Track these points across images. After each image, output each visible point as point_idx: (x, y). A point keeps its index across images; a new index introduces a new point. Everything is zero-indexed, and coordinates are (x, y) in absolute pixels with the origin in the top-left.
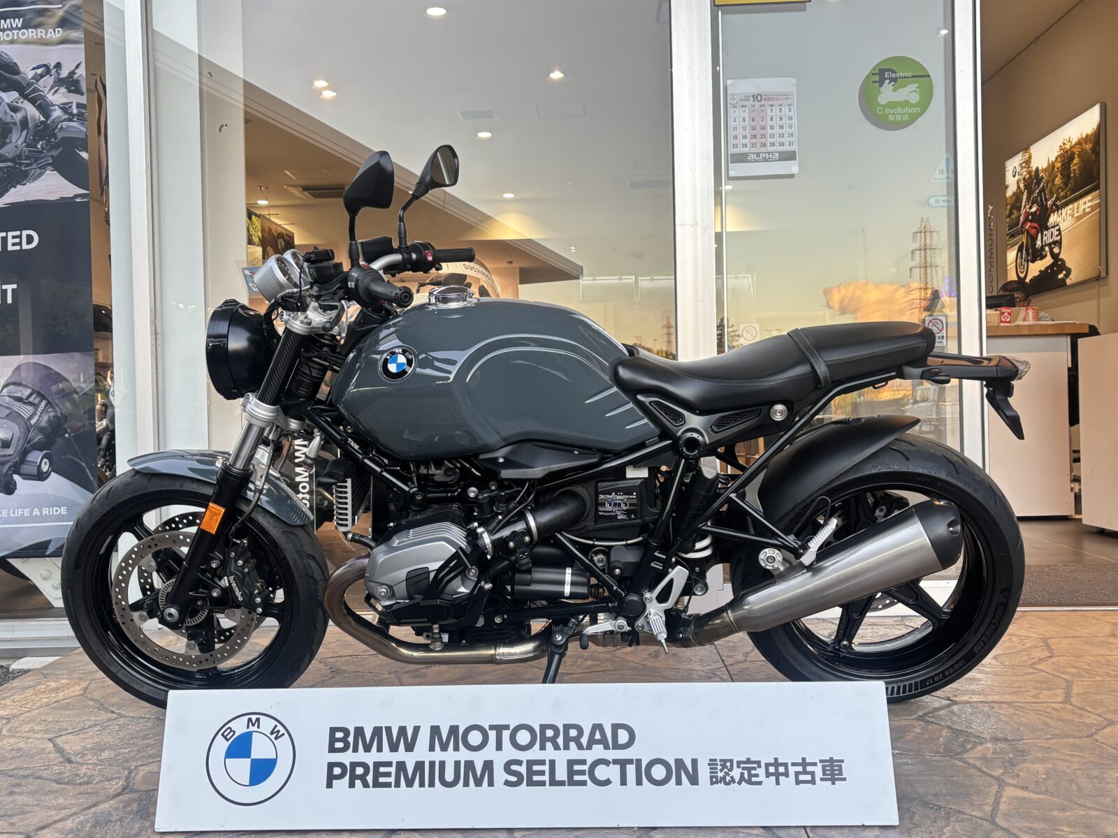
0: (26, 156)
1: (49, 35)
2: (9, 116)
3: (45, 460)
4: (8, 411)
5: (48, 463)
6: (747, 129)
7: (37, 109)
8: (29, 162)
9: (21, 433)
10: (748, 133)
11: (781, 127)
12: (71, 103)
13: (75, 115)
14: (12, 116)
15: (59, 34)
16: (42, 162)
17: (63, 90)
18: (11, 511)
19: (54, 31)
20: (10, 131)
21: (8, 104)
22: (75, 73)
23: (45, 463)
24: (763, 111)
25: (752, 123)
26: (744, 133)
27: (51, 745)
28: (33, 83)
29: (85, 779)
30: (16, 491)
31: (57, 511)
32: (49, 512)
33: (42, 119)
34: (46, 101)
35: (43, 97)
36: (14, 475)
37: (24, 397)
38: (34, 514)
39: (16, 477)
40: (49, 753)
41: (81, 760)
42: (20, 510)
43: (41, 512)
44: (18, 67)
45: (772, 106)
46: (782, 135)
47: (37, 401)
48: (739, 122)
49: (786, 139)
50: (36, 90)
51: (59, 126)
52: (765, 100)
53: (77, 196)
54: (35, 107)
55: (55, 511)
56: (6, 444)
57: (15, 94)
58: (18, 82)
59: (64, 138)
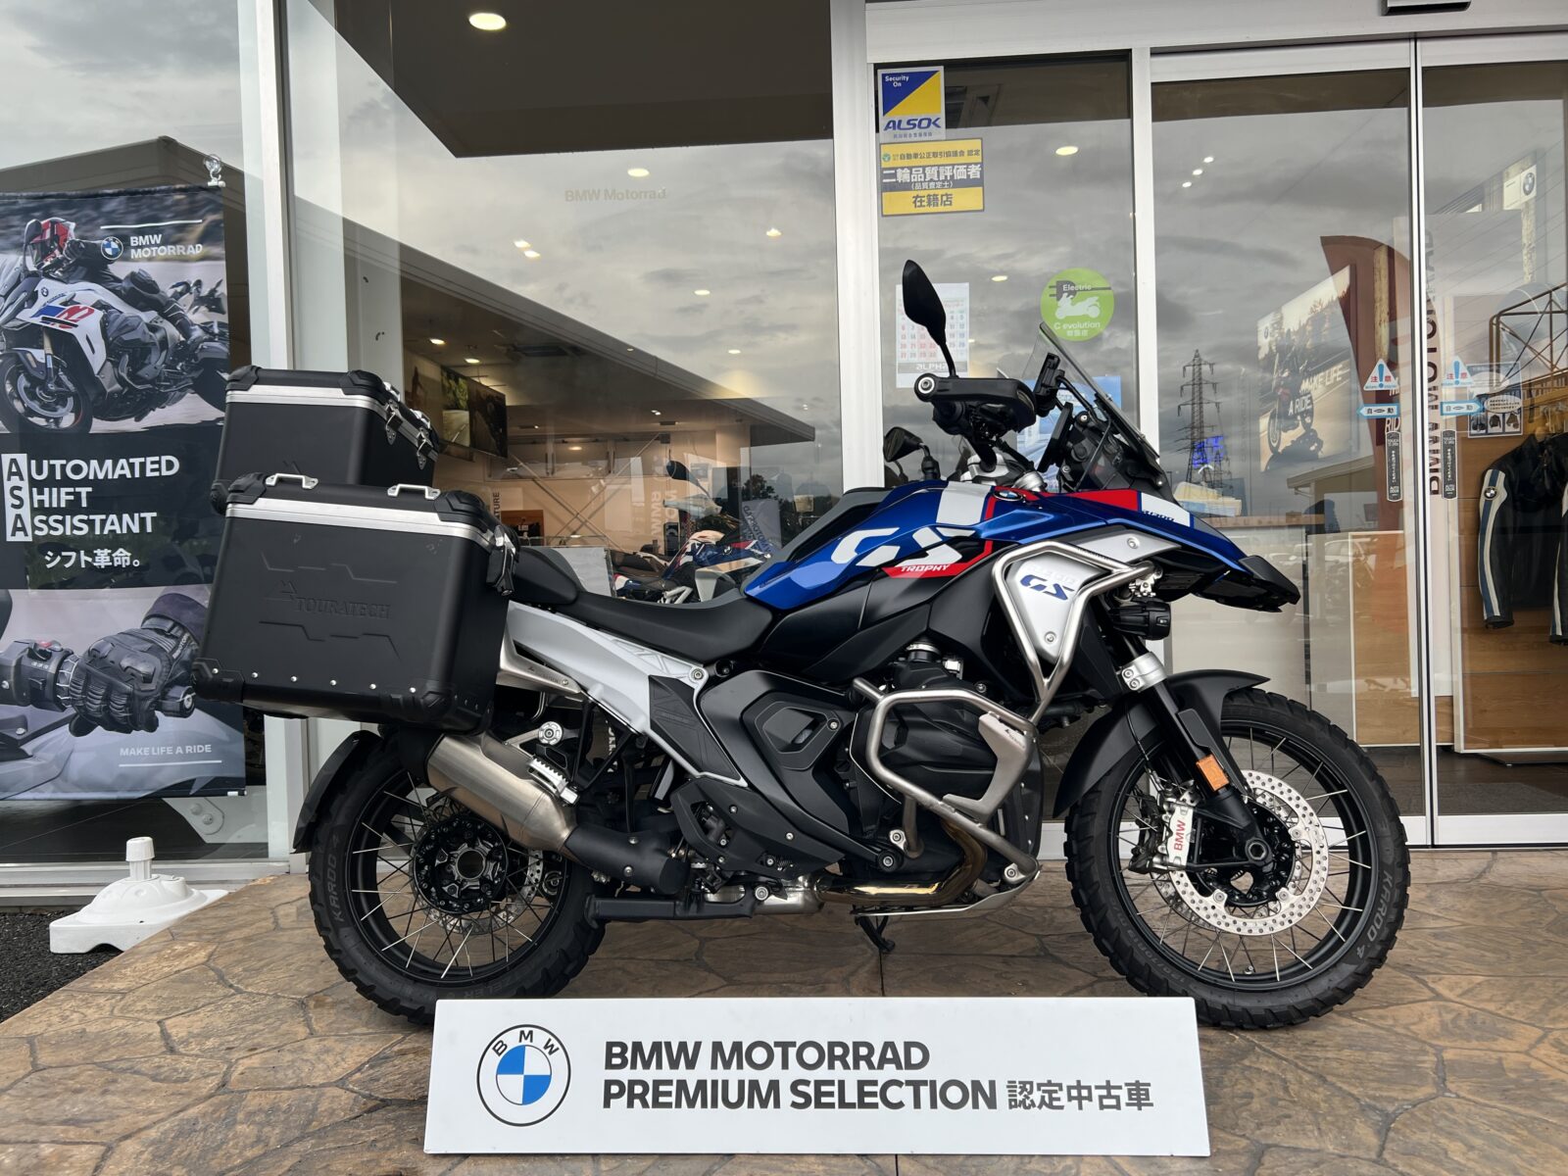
1: (189, 252)
2: (148, 336)
3: (188, 696)
5: (190, 699)
7: (177, 329)
8: (168, 384)
9: (163, 668)
12: (212, 322)
13: (217, 334)
14: (151, 336)
15: (198, 250)
16: (182, 384)
17: (203, 309)
18: (153, 749)
19: (195, 247)
20: (150, 351)
22: (216, 292)
23: (188, 699)
27: (158, 1029)
29: (182, 1075)
30: (158, 728)
31: (201, 749)
32: (192, 750)
33: (182, 339)
34: (186, 320)
35: (182, 316)
36: (156, 711)
37: (166, 630)
38: (177, 753)
39: (158, 714)
40: (154, 1040)
41: (182, 1050)
42: (162, 748)
43: (184, 750)
44: (156, 284)
47: (179, 634)
50: (177, 309)
51: (200, 347)
53: (218, 419)
54: (175, 326)
55: (198, 749)
56: (147, 679)
57: (153, 314)
58: (157, 301)
59: (205, 359)
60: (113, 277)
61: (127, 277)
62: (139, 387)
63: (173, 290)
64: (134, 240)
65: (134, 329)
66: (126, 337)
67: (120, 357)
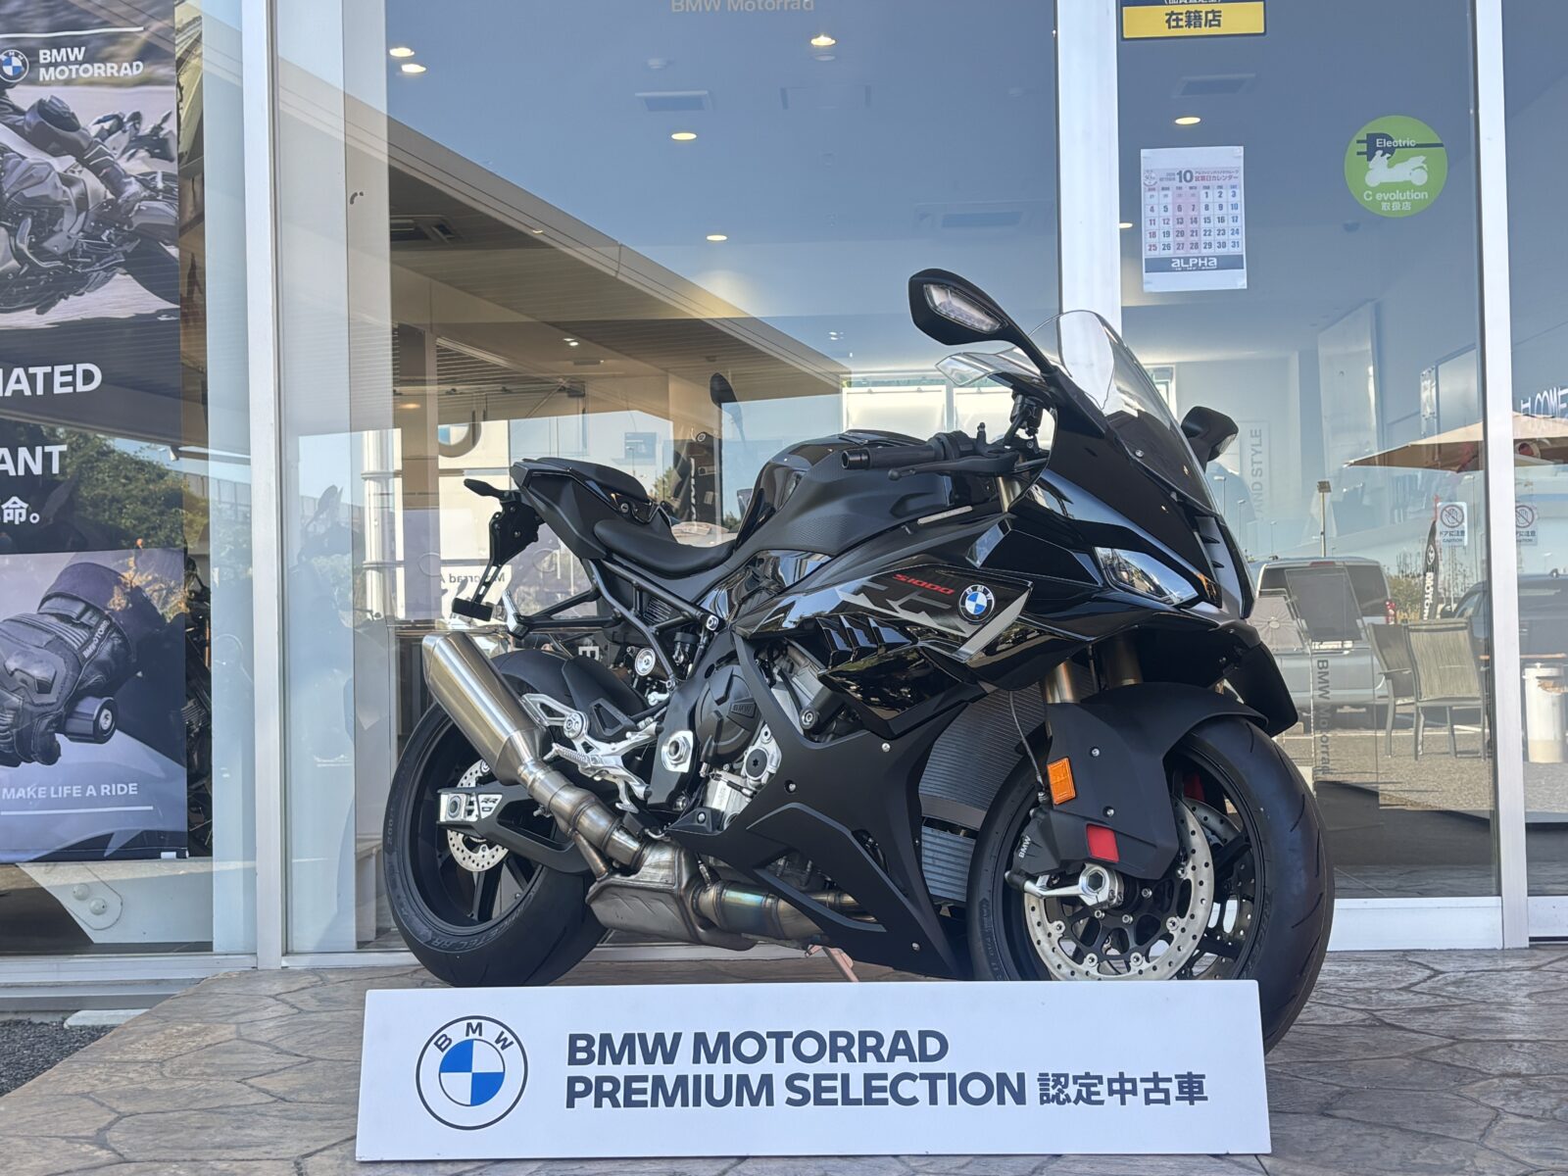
0: (83, 251)
1: (123, 72)
2: (60, 192)
3: (106, 712)
4: (49, 637)
5: (110, 717)
6: (1171, 222)
7: (102, 182)
8: (89, 260)
9: (68, 671)
10: (1171, 227)
11: (1221, 220)
12: (155, 173)
13: (161, 191)
14: (64, 192)
15: (139, 69)
16: (109, 261)
17: (143, 153)
18: (52, 789)
19: (131, 66)
20: (61, 213)
21: (59, 174)
22: (162, 129)
23: (106, 717)
24: (1193, 195)
25: (1177, 213)
26: (1166, 228)
27: (246, 1086)
28: (98, 143)
30: (60, 759)
31: (122, 789)
32: (111, 791)
33: (110, 196)
34: (117, 170)
35: (112, 164)
36: (56, 735)
37: (74, 616)
38: (87, 795)
39: (60, 738)
42: (65, 788)
43: (98, 790)
44: (75, 118)
45: (1208, 188)
46: (1222, 232)
47: (93, 622)
48: (1159, 212)
49: (1228, 238)
50: (103, 153)
51: (136, 208)
52: (1197, 179)
53: (160, 313)
54: (98, 178)
55: (118, 789)
56: (44, 687)
57: (70, 160)
58: (77, 143)
59: (141, 225)
60: (13, 106)
61: (33, 107)
62: (44, 265)
63: (98, 127)
64: (45, 56)
65: (41, 182)
66: (28, 193)
67: (18, 221)
